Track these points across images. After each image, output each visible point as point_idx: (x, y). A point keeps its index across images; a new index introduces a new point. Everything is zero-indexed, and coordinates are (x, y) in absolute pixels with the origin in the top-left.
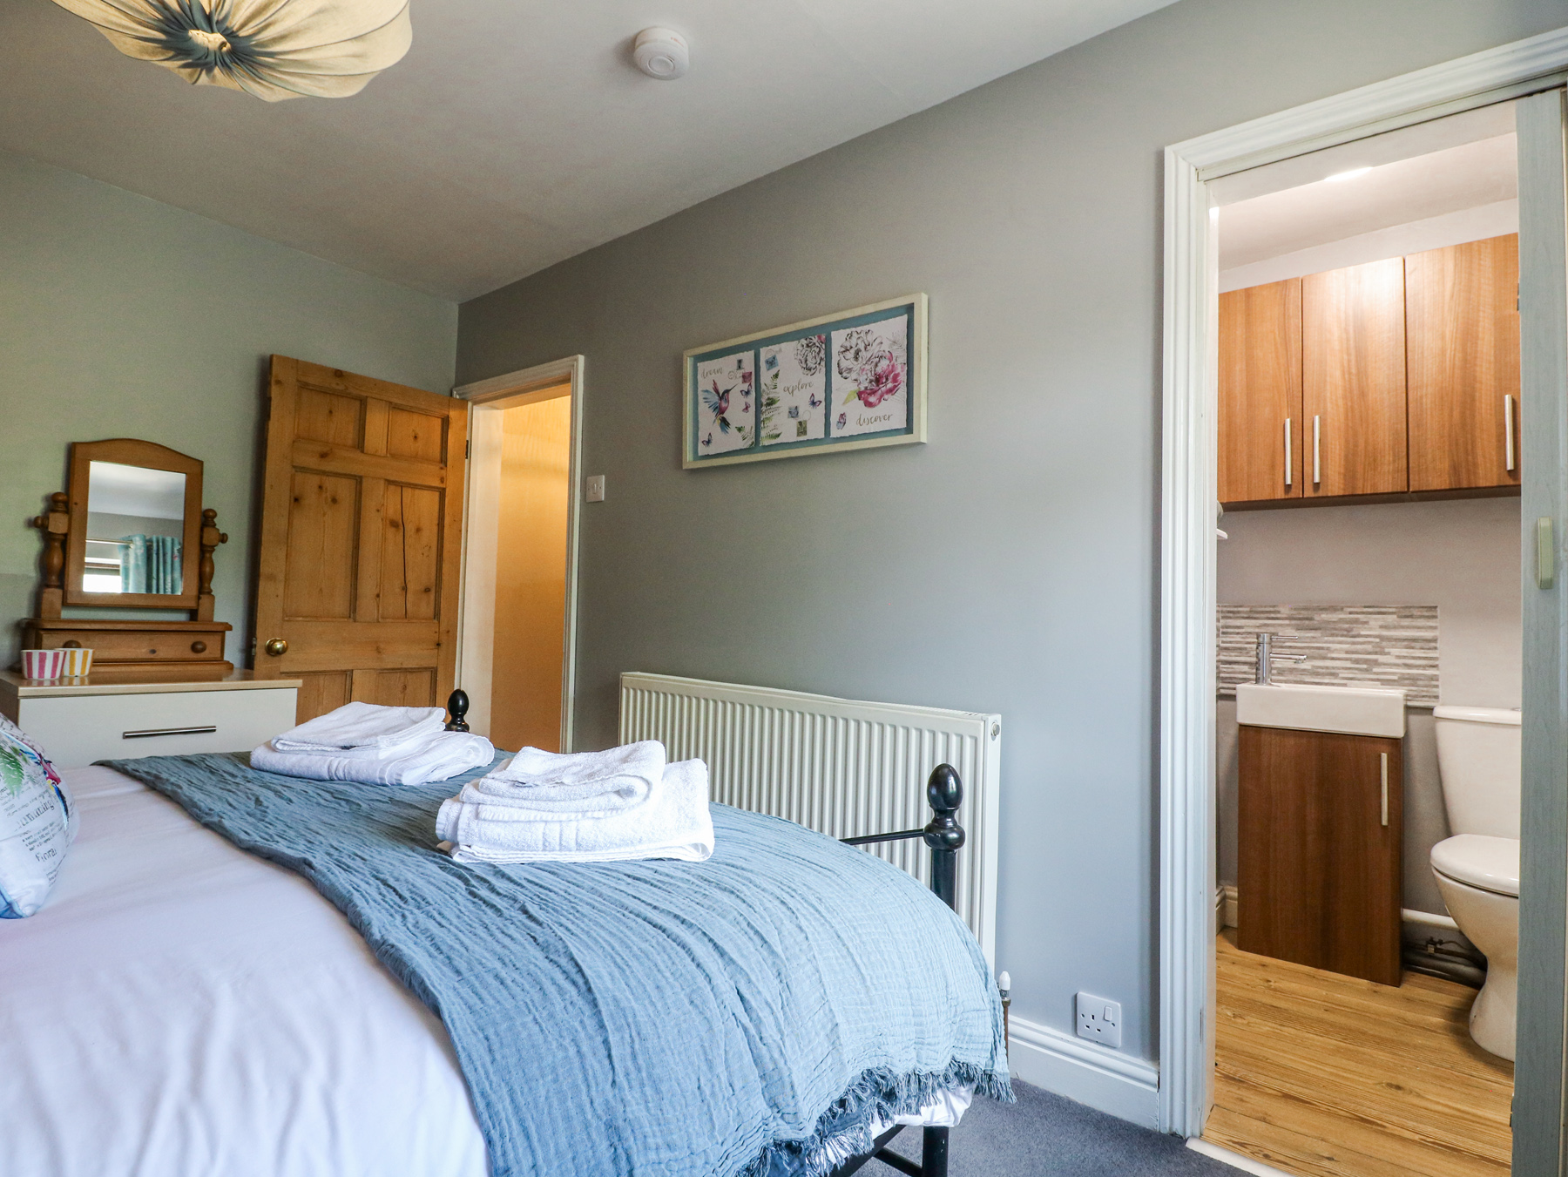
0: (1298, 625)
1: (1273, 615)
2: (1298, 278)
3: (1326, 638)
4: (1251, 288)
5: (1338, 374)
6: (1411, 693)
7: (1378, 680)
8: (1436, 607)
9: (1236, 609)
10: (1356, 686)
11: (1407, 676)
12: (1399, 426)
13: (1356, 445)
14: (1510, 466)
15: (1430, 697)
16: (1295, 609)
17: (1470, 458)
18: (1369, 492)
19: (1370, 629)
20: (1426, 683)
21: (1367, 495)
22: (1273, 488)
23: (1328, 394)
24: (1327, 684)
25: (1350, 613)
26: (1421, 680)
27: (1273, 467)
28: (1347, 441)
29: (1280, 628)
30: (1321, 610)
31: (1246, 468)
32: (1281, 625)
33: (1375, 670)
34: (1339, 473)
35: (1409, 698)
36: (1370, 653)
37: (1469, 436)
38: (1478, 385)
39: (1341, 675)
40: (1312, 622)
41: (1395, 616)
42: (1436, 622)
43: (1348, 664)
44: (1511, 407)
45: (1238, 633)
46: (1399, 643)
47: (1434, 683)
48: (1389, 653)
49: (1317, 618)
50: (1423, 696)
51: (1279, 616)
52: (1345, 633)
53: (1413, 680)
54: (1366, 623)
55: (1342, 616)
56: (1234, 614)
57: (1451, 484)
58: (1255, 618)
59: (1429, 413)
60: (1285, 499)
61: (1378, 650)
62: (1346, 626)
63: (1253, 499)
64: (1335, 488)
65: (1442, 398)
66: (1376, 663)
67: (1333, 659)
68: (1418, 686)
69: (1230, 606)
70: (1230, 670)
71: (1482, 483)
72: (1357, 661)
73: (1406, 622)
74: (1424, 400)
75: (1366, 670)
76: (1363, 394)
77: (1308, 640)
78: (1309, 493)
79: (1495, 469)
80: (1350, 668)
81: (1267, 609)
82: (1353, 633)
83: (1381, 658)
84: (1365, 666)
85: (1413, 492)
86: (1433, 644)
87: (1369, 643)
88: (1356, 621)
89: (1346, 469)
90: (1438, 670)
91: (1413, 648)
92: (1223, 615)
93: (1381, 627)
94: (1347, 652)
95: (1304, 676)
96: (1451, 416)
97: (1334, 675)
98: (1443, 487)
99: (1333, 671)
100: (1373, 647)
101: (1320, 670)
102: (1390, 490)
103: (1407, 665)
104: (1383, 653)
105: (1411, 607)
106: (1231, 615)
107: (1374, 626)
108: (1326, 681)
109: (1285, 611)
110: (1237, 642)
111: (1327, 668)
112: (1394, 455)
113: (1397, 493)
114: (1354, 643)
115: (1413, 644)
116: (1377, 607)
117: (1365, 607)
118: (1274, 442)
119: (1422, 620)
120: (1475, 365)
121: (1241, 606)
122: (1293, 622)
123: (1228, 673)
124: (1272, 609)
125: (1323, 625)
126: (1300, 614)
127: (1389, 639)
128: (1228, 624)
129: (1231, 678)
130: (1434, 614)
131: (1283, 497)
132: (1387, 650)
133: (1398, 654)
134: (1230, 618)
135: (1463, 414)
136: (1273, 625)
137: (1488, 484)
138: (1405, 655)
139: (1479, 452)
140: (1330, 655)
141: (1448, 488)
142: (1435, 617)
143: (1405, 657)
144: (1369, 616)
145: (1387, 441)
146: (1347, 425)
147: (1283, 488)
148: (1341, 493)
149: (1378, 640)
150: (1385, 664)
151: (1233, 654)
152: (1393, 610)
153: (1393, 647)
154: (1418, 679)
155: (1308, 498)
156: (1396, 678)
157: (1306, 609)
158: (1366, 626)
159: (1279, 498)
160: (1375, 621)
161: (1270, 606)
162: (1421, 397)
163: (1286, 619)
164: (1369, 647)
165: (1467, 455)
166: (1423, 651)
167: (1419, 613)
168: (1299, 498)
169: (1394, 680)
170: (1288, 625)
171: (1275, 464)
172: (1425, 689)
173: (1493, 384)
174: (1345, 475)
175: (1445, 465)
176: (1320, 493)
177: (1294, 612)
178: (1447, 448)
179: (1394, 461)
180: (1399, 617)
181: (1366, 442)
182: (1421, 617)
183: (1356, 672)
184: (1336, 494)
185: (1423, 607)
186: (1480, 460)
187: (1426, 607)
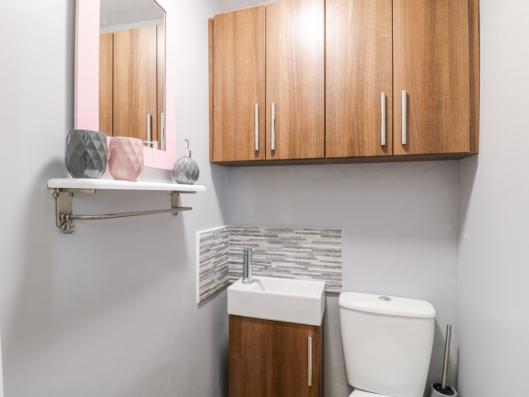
0: (269, 240)
1: (256, 234)
2: (264, 6)
3: (284, 249)
4: (237, 11)
5: (286, 74)
6: (328, 284)
7: (311, 275)
8: (341, 231)
9: (237, 229)
10: (300, 279)
11: (325, 273)
12: (320, 112)
13: (295, 125)
14: (383, 143)
15: (337, 286)
16: (268, 230)
17: (360, 136)
18: (303, 158)
19: (307, 244)
20: (336, 277)
21: (301, 159)
22: (249, 153)
23: (280, 89)
24: (284, 277)
25: (297, 233)
26: (333, 275)
27: (248, 138)
28: (290, 122)
29: (260, 242)
30: (281, 231)
31: (233, 138)
32: (260, 240)
33: (309, 269)
34: (286, 144)
35: (327, 287)
36: (306, 259)
37: (360, 121)
38: (365, 86)
39: (292, 272)
40: (277, 238)
41: (320, 236)
42: (341, 240)
43: (296, 265)
44: (385, 101)
45: (238, 245)
46: (322, 253)
47: (340, 278)
48: (316, 259)
49: (279, 236)
50: (334, 286)
51: (259, 234)
52: (294, 245)
53: (328, 276)
54: (305, 239)
55: (293, 235)
56: (234, 232)
57: (349, 153)
58: (247, 235)
59: (337, 103)
60: (255, 161)
61: (311, 256)
62: (295, 241)
63: (237, 160)
64: (283, 154)
65: (345, 94)
66: (310, 265)
67: (288, 262)
68: (332, 279)
69: (234, 227)
70: (234, 268)
71: (367, 154)
72: (300, 263)
73: (325, 240)
74: (335, 95)
75: (305, 269)
76: (300, 89)
77: (275, 250)
78: (269, 157)
79: (374, 144)
80: (296, 268)
81: (254, 230)
82: (298, 246)
83: (313, 262)
84: (304, 267)
85: (328, 159)
86: (339, 254)
87: (306, 252)
88: (300, 238)
89: (290, 141)
90: (342, 269)
91: (329, 256)
92: (230, 233)
93: (313, 242)
94: (295, 258)
95: (273, 272)
96: (350, 106)
97: (288, 272)
98: (344, 156)
99: (288, 269)
100: (308, 254)
101: (281, 269)
102: (315, 157)
103: (326, 267)
104: (313, 259)
105: (328, 230)
106: (234, 233)
107: (309, 242)
108: (284, 275)
109: (263, 231)
110: (238, 250)
111: (285, 267)
112: (317, 132)
113: (319, 159)
114: (298, 252)
115: (329, 253)
116: (310, 230)
117: (304, 230)
118: (249, 120)
119: (334, 238)
120: (364, 71)
121: (240, 228)
122: (267, 238)
123: (233, 269)
124: (256, 230)
125: (283, 241)
126: (271, 233)
127: (316, 250)
128: (233, 239)
129: (235, 273)
130: (340, 235)
131: (254, 159)
132: (315, 257)
133: (321, 259)
134: (234, 235)
135: (357, 105)
136: (257, 240)
137: (371, 155)
138: (325, 260)
139: (366, 132)
140: (286, 259)
141: (347, 156)
142: (340, 237)
143: (325, 261)
144: (307, 235)
145: (313, 123)
146: (291, 110)
147: (254, 153)
148: (287, 158)
149: (311, 250)
150: (314, 266)
151: (235, 258)
152: (319, 232)
153: (319, 255)
154: (331, 275)
155: (269, 160)
156: (320, 274)
157: (274, 230)
158: (305, 241)
159: (252, 160)
160: (310, 239)
161: (255, 228)
162: (333, 93)
163: (263, 236)
164: (306, 255)
165: (359, 134)
166: (334, 258)
167: (332, 234)
168: (263, 160)
169: (319, 276)
170: (264, 240)
171: (249, 137)
172: (335, 281)
173: (374, 84)
174: (289, 145)
175: (346, 141)
176: (275, 158)
177: (267, 232)
178: (347, 129)
179: (317, 137)
180: (322, 236)
181: (301, 123)
182: (333, 236)
183: (300, 270)
184: (284, 158)
185: (334, 230)
186: (366, 138)
187: (336, 230)
